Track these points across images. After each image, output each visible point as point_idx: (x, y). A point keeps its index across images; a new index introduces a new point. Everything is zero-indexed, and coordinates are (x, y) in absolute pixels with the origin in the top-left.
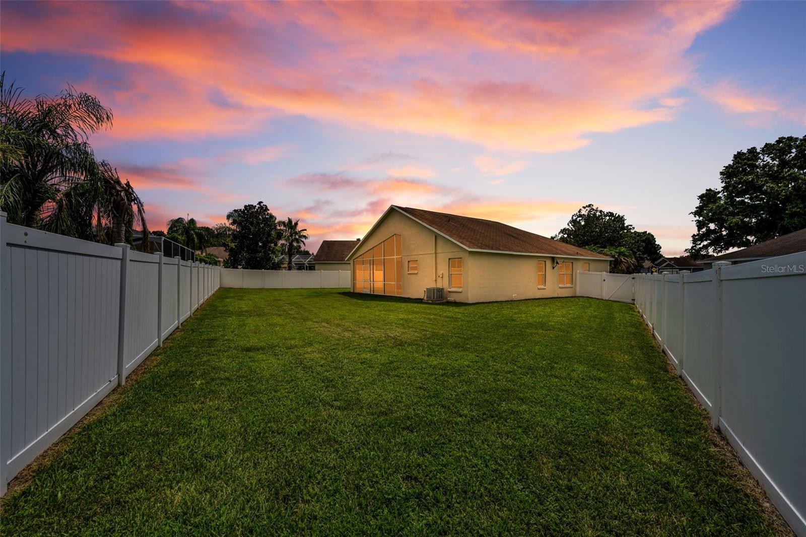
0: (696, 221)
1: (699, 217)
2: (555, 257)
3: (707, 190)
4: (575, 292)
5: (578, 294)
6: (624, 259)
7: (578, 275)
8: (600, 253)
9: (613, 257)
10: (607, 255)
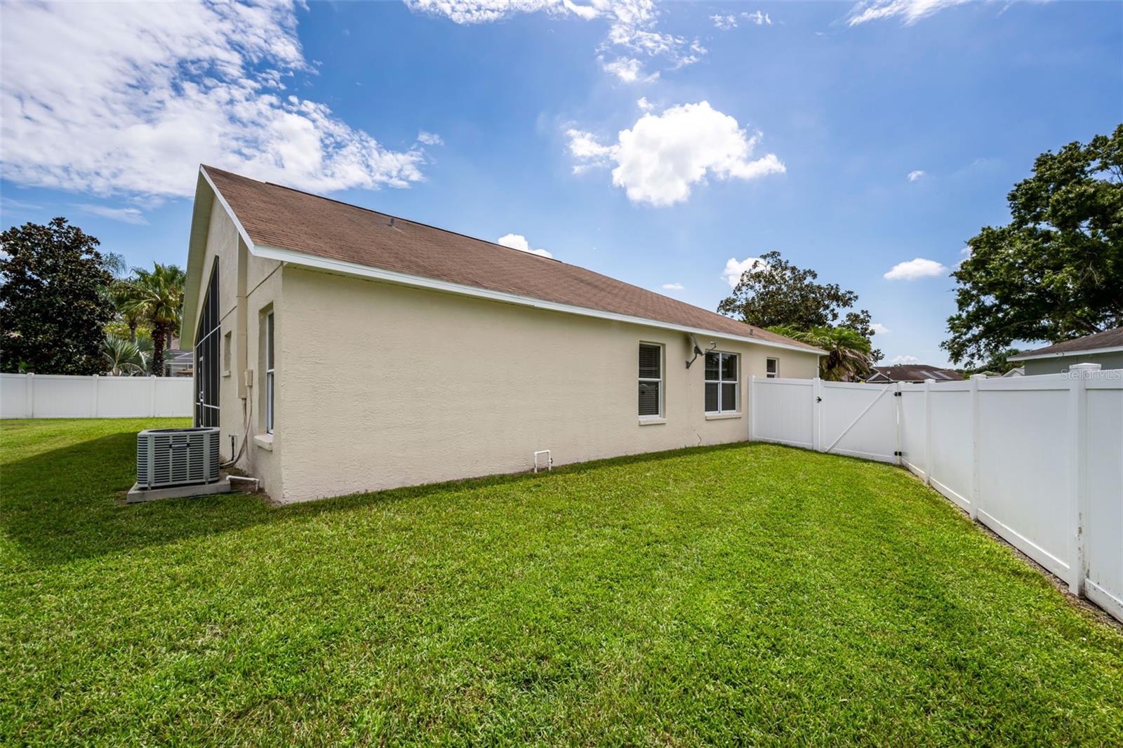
0: (958, 291)
1: (965, 284)
2: (692, 334)
3: (983, 229)
4: (747, 430)
5: (755, 435)
6: (850, 352)
7: (753, 387)
8: (799, 339)
9: (826, 347)
10: (813, 344)
